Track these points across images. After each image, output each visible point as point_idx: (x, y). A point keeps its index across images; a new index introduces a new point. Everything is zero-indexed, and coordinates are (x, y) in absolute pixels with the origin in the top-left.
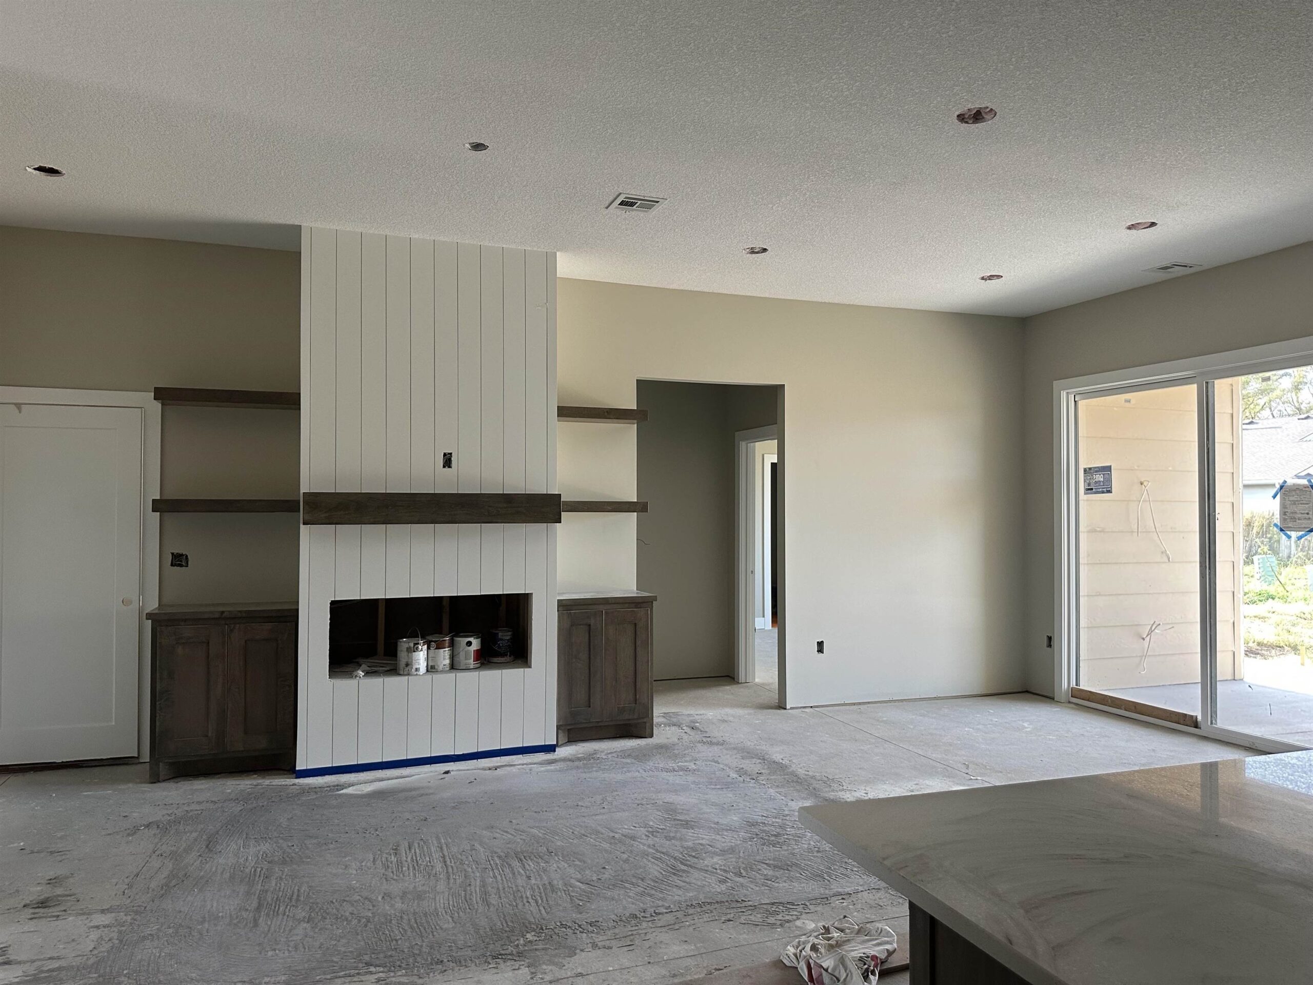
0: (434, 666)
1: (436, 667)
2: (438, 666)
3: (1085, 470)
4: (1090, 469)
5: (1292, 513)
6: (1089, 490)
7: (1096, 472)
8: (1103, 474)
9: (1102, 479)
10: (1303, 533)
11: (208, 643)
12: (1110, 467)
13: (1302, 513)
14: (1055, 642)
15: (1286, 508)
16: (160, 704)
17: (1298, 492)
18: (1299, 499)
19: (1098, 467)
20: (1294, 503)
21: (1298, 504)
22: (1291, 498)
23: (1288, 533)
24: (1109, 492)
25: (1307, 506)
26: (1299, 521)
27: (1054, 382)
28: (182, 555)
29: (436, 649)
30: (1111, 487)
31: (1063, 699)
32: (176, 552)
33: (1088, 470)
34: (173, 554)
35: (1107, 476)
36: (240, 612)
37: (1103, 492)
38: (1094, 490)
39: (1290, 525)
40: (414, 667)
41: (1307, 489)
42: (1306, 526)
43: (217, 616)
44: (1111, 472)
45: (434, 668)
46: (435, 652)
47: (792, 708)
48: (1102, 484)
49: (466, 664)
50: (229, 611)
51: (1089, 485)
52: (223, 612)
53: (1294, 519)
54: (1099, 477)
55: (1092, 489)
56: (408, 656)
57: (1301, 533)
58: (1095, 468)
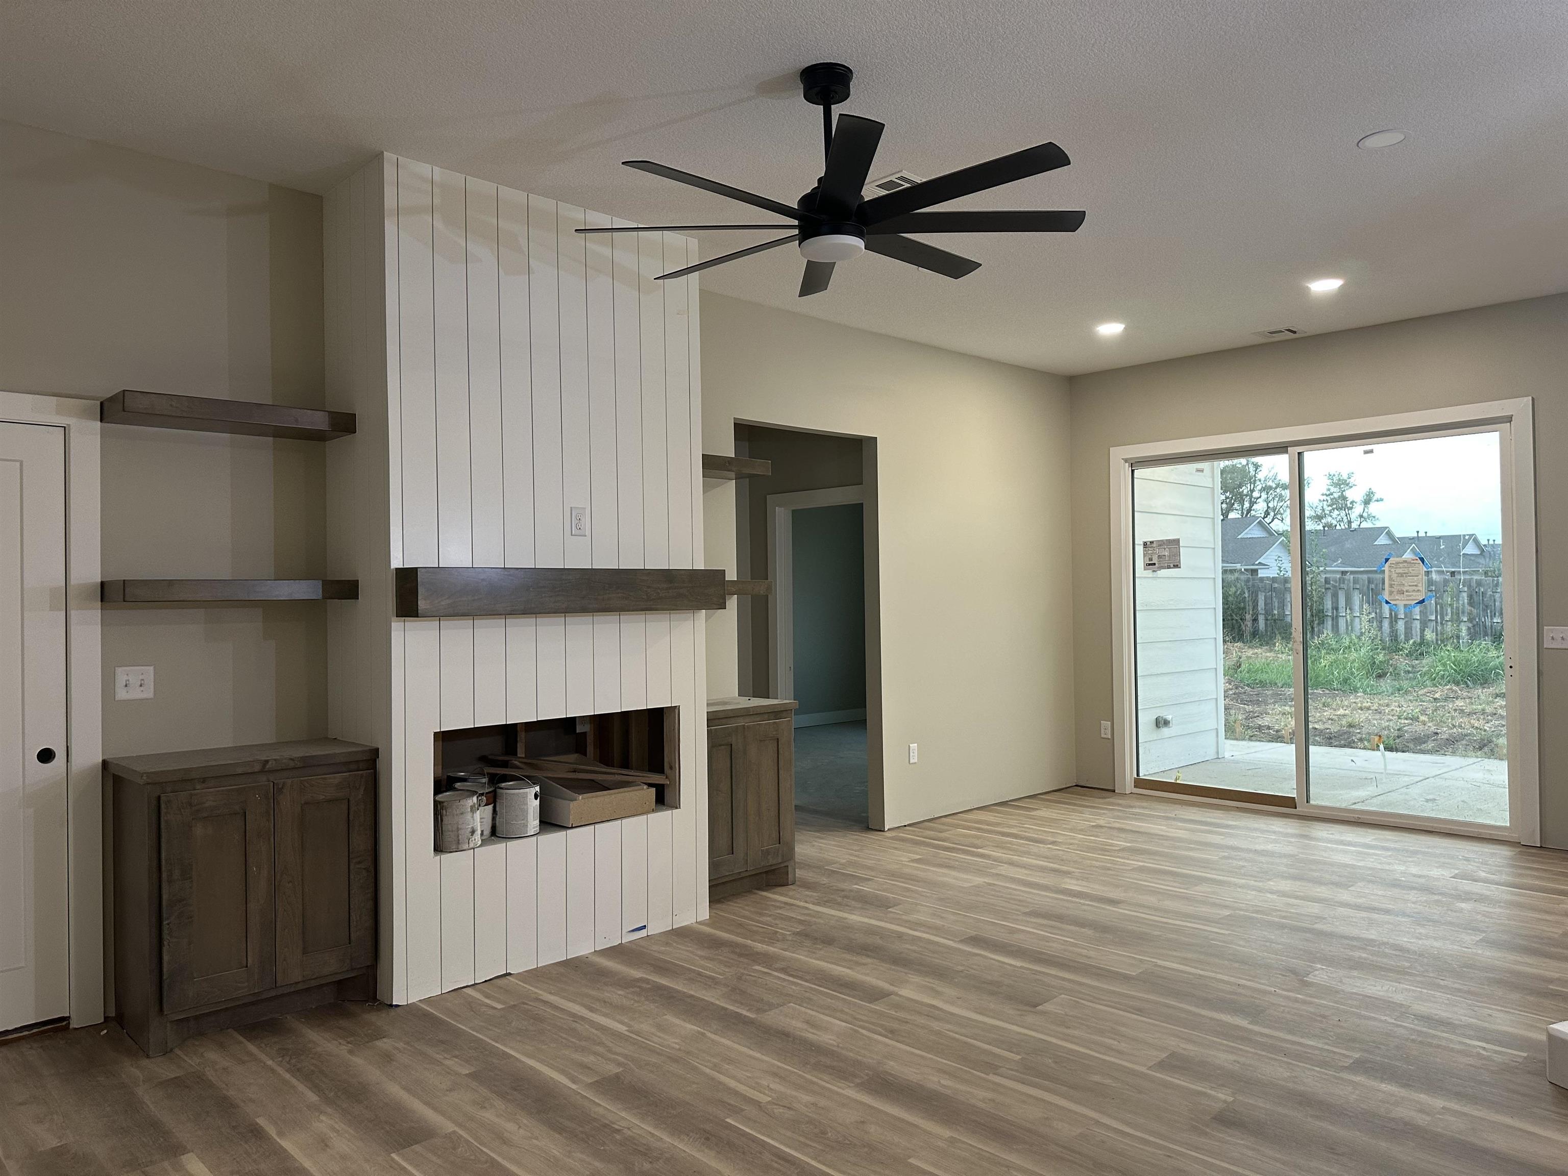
3: (1145, 544)
4: (1152, 542)
6: (1150, 565)
7: (1160, 545)
8: (1169, 548)
9: (1168, 554)
11: (245, 814)
12: (1179, 540)
13: (1410, 586)
14: (1115, 730)
18: (1406, 572)
19: (1162, 541)
20: (1401, 575)
21: (1406, 576)
24: (1177, 566)
25: (1415, 578)
26: (1407, 594)
27: (1111, 449)
30: (1180, 562)
31: (1127, 792)
33: (1148, 543)
35: (1174, 549)
37: (1169, 567)
38: (1157, 565)
41: (1415, 562)
42: (1417, 598)
43: (257, 768)
44: (1179, 545)
47: (890, 830)
48: (1167, 558)
50: (276, 760)
51: (1151, 559)
52: (266, 762)
54: (1164, 551)
58: (1159, 541)
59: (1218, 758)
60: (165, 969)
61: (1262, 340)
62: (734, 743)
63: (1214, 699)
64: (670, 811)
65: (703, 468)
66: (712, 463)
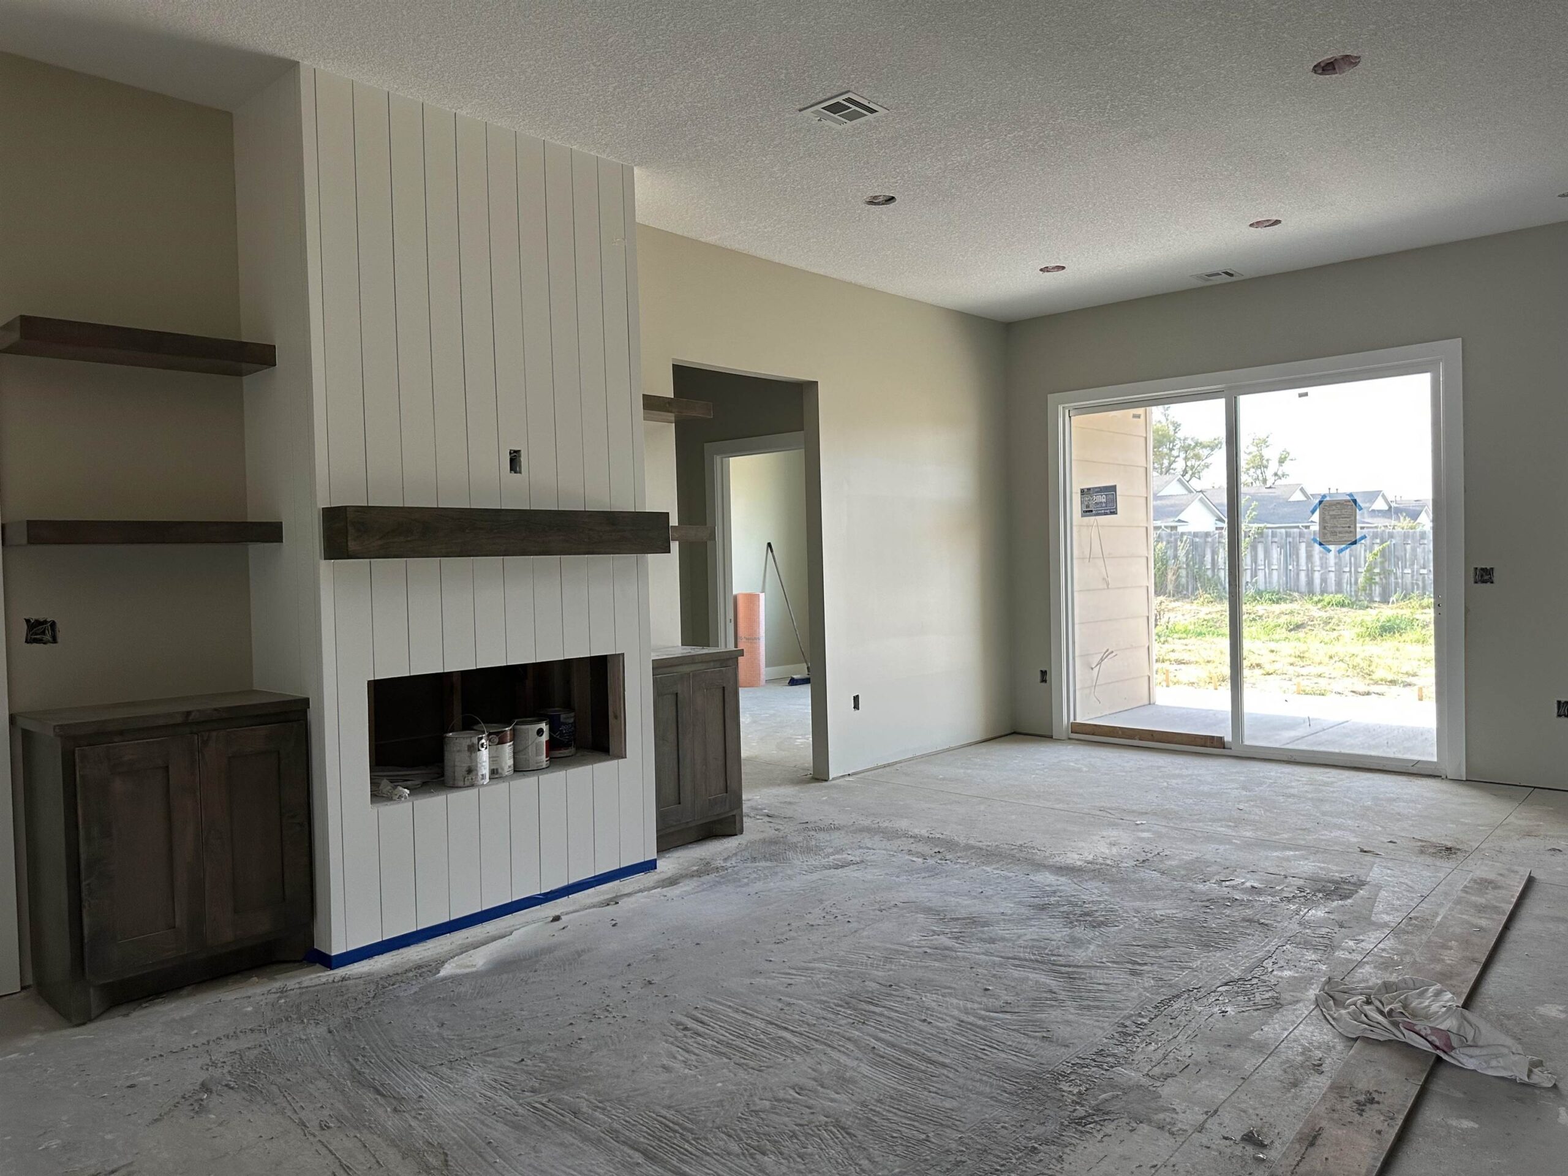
0: (497, 769)
1: (500, 771)
2: (503, 769)
3: (1082, 491)
4: (1089, 489)
5: (1333, 527)
6: (1087, 512)
7: (1097, 492)
10: (1344, 546)
11: (167, 767)
12: (1115, 487)
13: (1343, 527)
14: (1053, 676)
15: (1327, 523)
16: (88, 885)
17: (1338, 506)
19: (1099, 488)
20: (1334, 517)
21: (1339, 518)
22: (1331, 513)
23: (1327, 546)
25: (1348, 520)
26: (1341, 535)
27: (1049, 395)
28: (45, 622)
29: (498, 744)
30: (1116, 508)
31: (1064, 737)
32: (34, 617)
33: (1086, 490)
34: (28, 621)
35: (1110, 496)
36: (215, 710)
37: (1106, 514)
38: (1094, 512)
39: (1330, 539)
40: (480, 774)
41: (1348, 503)
42: (1350, 539)
43: (179, 719)
45: (497, 773)
46: (497, 749)
47: (834, 779)
48: (1104, 505)
49: (537, 763)
50: (198, 711)
51: (1088, 506)
52: (189, 713)
53: (1334, 533)
54: (1101, 498)
55: (1092, 511)
56: (470, 757)
57: (1341, 547)
58: (1096, 488)
59: (1150, 704)
60: (86, 932)
61: (1201, 283)
62: (679, 692)
63: (1147, 646)
64: (616, 761)
65: (644, 409)
66: (652, 403)
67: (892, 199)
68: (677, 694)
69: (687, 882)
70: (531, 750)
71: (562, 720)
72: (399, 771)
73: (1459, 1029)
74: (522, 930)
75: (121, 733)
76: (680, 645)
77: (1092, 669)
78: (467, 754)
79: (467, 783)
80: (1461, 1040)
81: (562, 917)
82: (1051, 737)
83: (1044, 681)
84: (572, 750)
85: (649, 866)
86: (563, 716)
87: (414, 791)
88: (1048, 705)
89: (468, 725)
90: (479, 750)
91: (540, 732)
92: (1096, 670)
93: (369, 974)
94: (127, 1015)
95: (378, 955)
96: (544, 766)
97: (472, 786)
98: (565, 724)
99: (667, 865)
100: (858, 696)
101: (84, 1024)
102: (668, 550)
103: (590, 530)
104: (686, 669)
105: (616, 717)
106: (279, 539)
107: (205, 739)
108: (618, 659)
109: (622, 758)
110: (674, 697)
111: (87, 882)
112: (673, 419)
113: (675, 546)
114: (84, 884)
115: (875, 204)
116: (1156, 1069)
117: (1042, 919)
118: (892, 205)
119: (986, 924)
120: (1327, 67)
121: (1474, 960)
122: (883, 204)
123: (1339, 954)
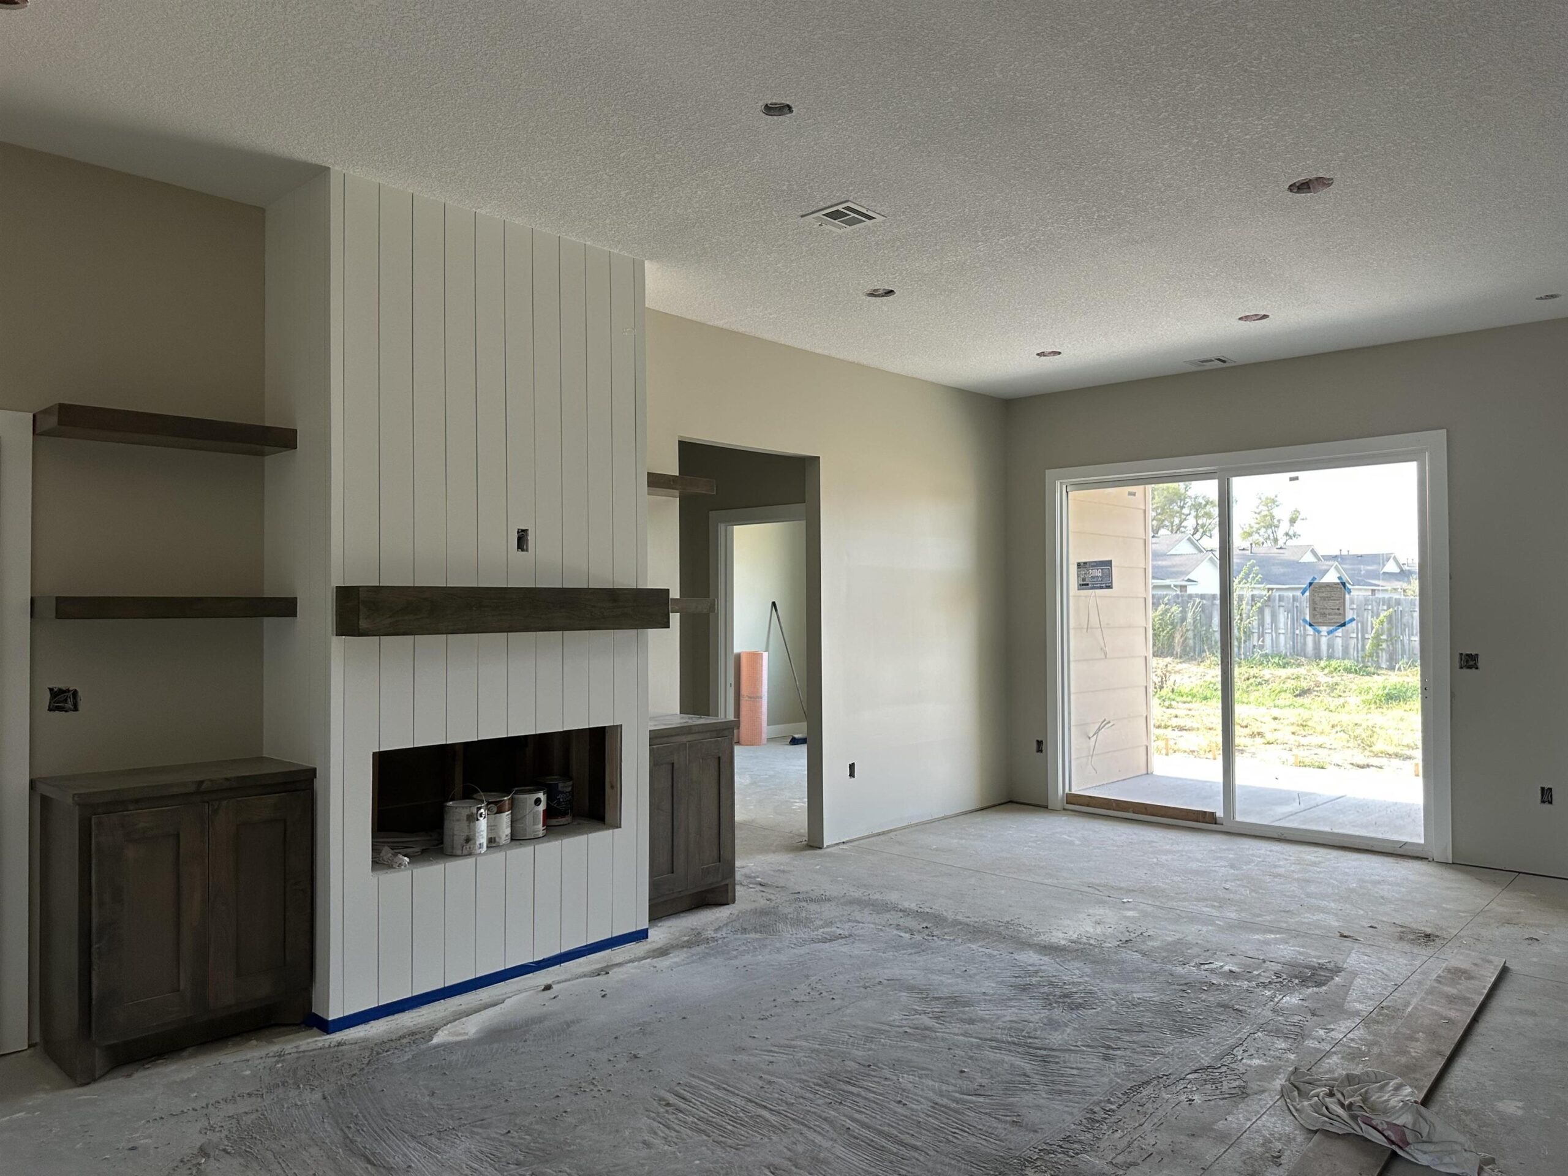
0: (495, 838)
1: (497, 839)
2: (500, 838)
3: (1079, 565)
4: (1085, 563)
5: (1323, 609)
6: (1083, 585)
7: (1093, 566)
8: (1102, 569)
9: (1100, 574)
10: (1334, 627)
11: (178, 835)
12: (1111, 561)
14: (1049, 747)
15: (1316, 604)
17: (1328, 589)
18: (1329, 595)
19: (1095, 562)
20: (1324, 599)
21: (1328, 600)
22: (1321, 595)
23: (1317, 627)
24: (1110, 587)
26: (1330, 617)
27: (1047, 471)
28: (68, 691)
29: (497, 813)
30: (1112, 583)
31: (1059, 806)
32: (57, 685)
33: (1082, 564)
34: (51, 690)
35: (1106, 571)
36: (227, 779)
37: (1101, 588)
38: (1090, 586)
39: (1320, 620)
40: (478, 843)
41: (1337, 586)
42: (1338, 621)
43: (192, 789)
44: (1111, 567)
45: (495, 841)
46: (495, 818)
49: (534, 832)
50: (211, 780)
51: (1084, 580)
52: (201, 782)
53: (1324, 615)
55: (1088, 584)
56: (469, 826)
57: (1331, 628)
59: (1147, 774)
60: (94, 994)
61: (1194, 368)
62: (676, 762)
63: (1145, 716)
64: (611, 831)
65: (648, 486)
66: (656, 481)
67: (891, 292)
68: (673, 764)
69: (676, 953)
70: (529, 819)
71: (560, 789)
72: (401, 837)
73: (1414, 1124)
74: (514, 998)
75: (137, 801)
76: (679, 713)
77: (1089, 738)
78: (465, 823)
79: (465, 852)
80: (1416, 1136)
81: (554, 986)
82: (1047, 808)
83: (1040, 750)
84: (568, 819)
85: (640, 936)
86: (560, 785)
87: (414, 858)
88: (1043, 774)
89: (468, 794)
90: (478, 820)
91: (538, 802)
92: (1093, 739)
93: (365, 1040)
94: (129, 1076)
95: (374, 1020)
96: (541, 835)
97: (470, 854)
98: (562, 793)
99: (659, 935)
100: (853, 764)
101: (88, 1084)
102: (666, 625)
103: (594, 607)
104: (684, 739)
105: (612, 787)
106: (294, 614)
107: (216, 807)
108: (617, 729)
109: (617, 827)
110: (670, 767)
111: (97, 946)
112: (678, 494)
113: (675, 619)
114: (95, 947)
115: (876, 296)
116: (1120, 1157)
117: (1023, 1000)
118: (891, 298)
119: (967, 1004)
120: (1303, 187)
121: (1439, 1053)
122: (882, 296)
123: (1310, 1043)
